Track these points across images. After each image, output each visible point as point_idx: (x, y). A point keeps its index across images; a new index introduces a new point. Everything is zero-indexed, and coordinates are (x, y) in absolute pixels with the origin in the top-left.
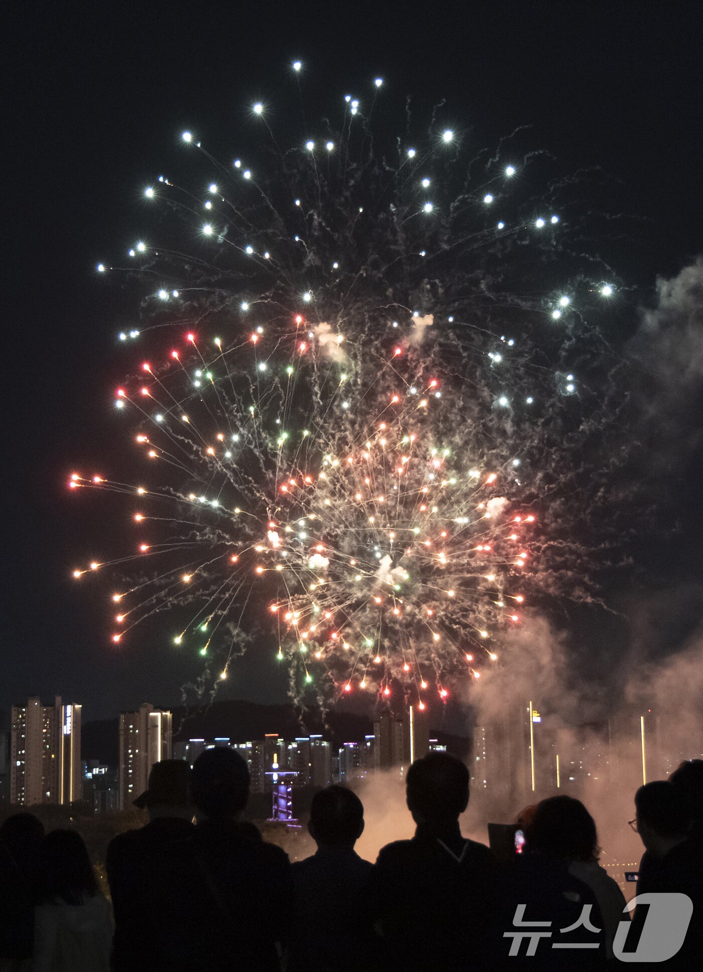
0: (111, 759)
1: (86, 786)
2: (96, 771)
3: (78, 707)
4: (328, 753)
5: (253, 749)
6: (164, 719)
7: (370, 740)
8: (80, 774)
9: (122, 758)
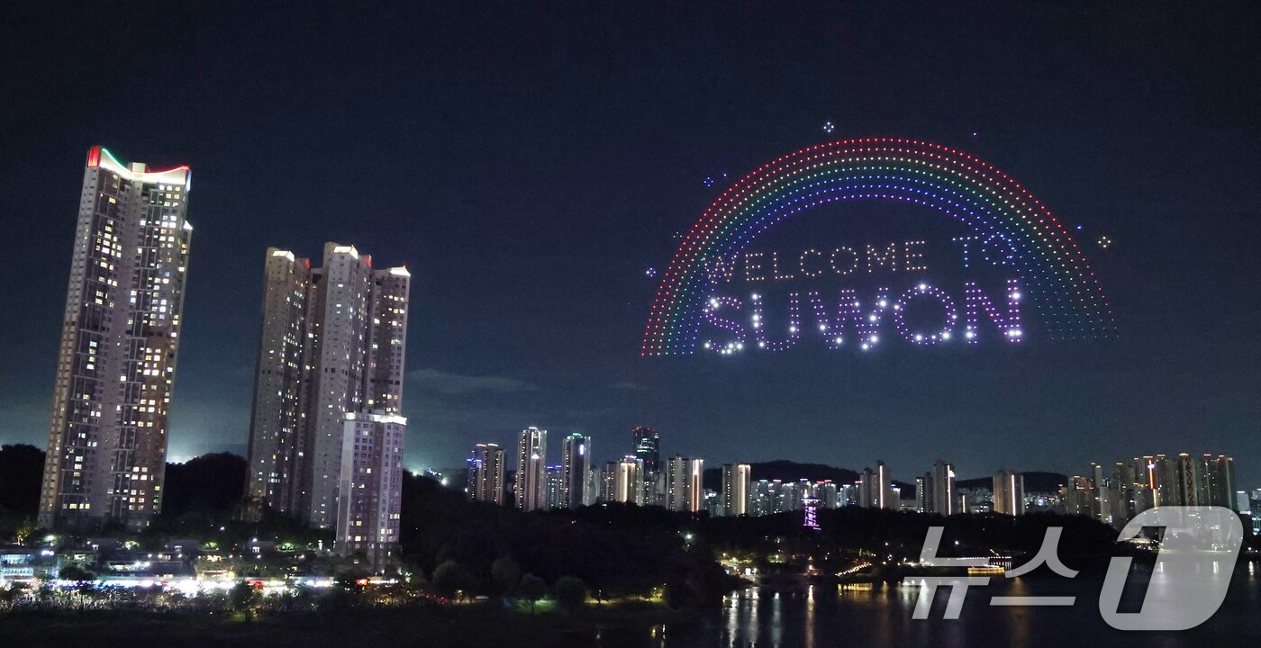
0: (718, 489)
1: (704, 503)
2: (710, 495)
3: (702, 461)
4: (835, 490)
5: (794, 487)
6: (746, 470)
7: (859, 484)
8: (701, 496)
9: (724, 489)
